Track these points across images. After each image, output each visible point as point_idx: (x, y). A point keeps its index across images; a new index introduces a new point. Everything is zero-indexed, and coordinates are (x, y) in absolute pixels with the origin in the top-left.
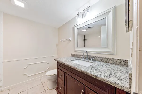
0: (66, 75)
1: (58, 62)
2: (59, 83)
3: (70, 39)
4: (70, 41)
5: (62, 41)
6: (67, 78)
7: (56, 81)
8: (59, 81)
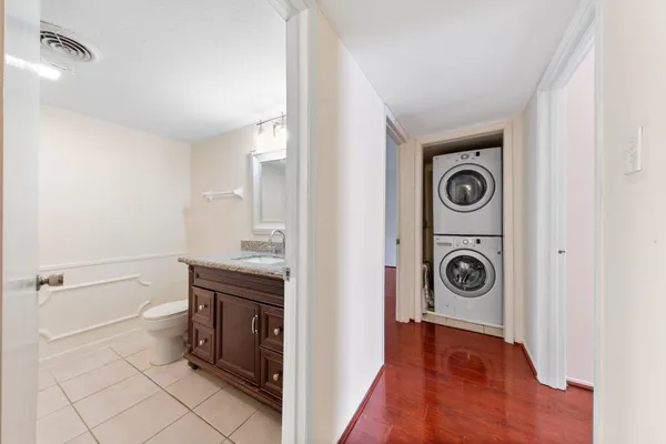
0: (221, 298)
1: (192, 268)
2: (197, 331)
3: (239, 191)
4: (240, 197)
5: (211, 198)
6: (221, 303)
7: (186, 338)
8: (196, 326)
